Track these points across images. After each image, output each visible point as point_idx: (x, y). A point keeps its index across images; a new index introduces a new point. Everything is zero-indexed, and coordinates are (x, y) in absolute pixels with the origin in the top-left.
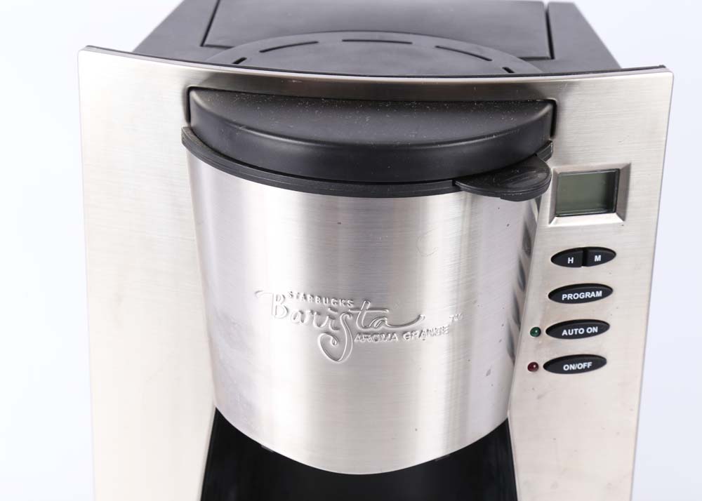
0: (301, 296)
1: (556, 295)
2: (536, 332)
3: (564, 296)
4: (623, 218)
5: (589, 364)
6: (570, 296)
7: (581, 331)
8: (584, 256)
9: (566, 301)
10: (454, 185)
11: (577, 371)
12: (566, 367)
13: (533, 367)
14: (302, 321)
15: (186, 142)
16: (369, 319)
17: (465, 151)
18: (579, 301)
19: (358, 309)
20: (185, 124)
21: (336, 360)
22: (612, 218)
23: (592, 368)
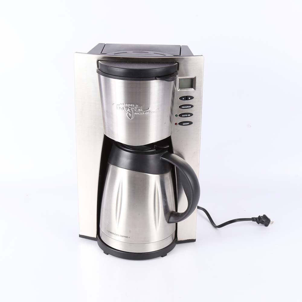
0: (123, 104)
1: (180, 107)
2: (176, 116)
3: (182, 107)
4: (195, 89)
5: (189, 123)
6: (184, 107)
7: (186, 115)
8: (187, 98)
9: (183, 108)
10: (155, 78)
11: (186, 125)
12: (183, 124)
13: (176, 124)
14: (123, 109)
15: (98, 72)
16: (138, 109)
17: (158, 71)
18: (186, 108)
19: (135, 106)
20: (97, 68)
21: (131, 118)
22: (192, 89)
23: (189, 124)
